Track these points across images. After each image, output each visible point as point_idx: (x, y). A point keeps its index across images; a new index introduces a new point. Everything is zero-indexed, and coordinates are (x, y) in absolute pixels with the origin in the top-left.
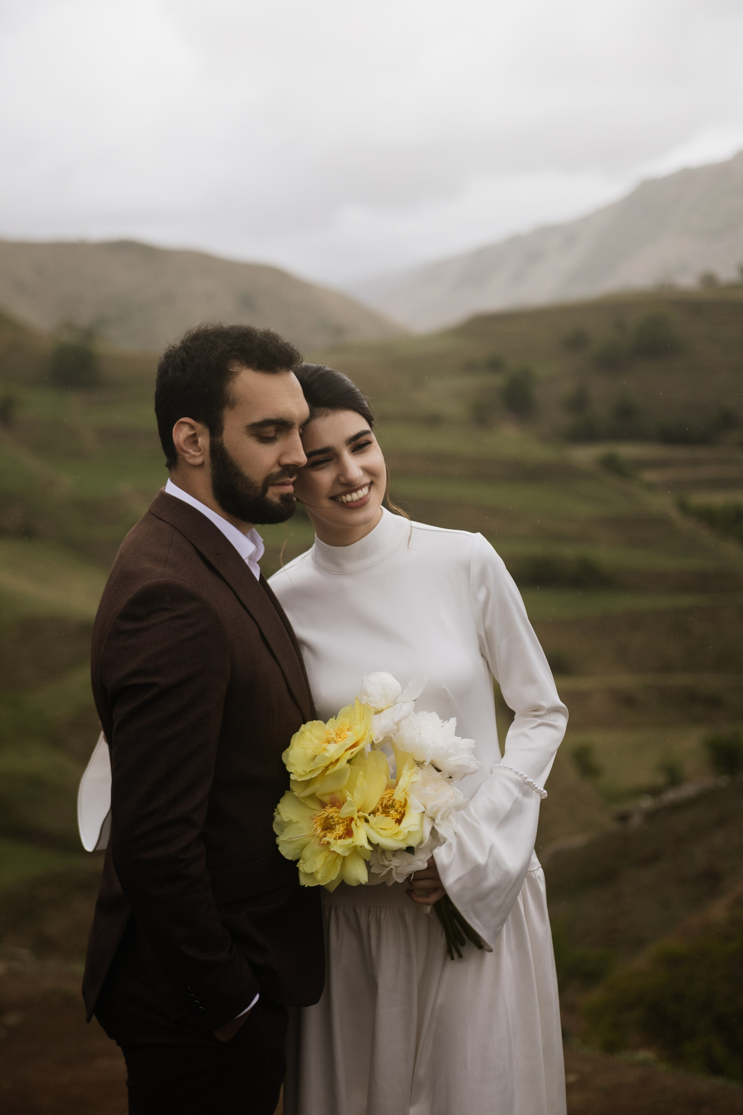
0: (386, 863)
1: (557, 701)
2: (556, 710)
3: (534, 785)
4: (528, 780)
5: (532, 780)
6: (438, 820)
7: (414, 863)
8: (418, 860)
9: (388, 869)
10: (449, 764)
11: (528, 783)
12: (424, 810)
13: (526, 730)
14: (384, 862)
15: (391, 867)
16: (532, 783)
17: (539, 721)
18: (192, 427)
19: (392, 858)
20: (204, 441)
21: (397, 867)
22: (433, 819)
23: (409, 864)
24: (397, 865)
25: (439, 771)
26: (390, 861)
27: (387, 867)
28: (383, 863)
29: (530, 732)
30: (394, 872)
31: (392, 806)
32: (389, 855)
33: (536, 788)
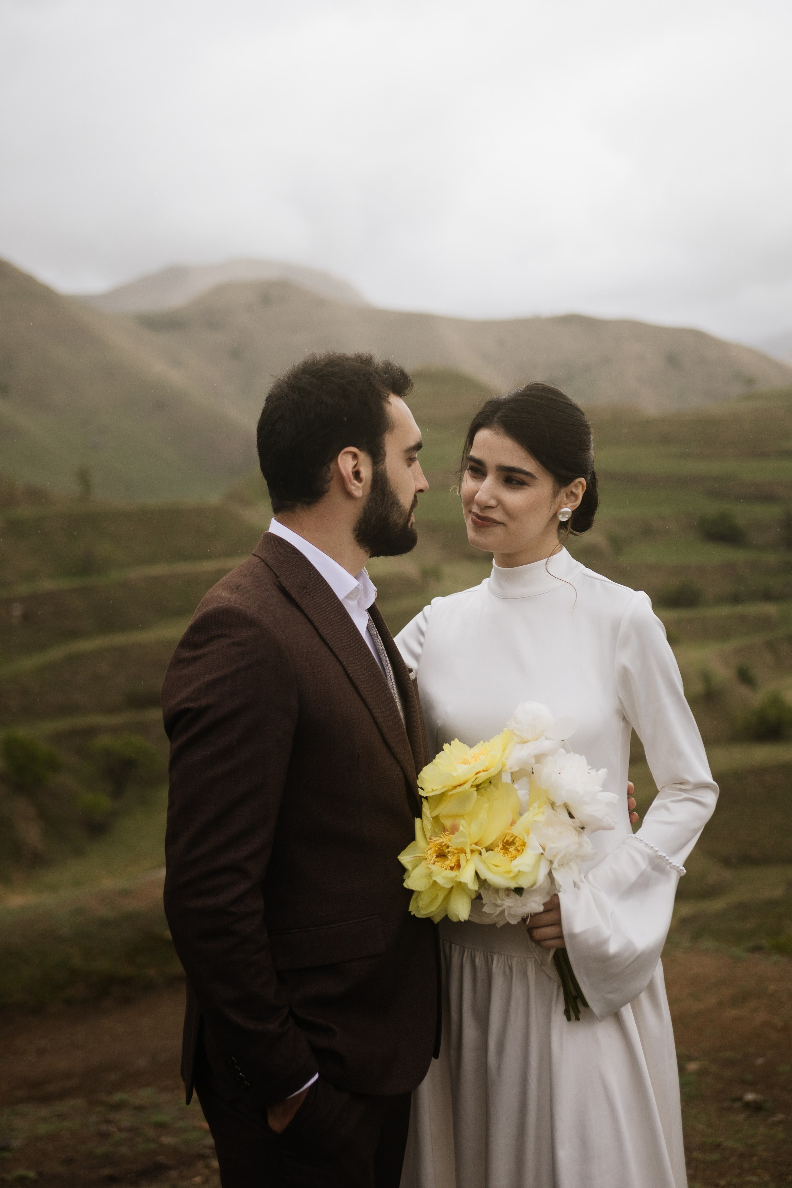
0: (499, 902)
1: (707, 777)
2: (705, 786)
3: (667, 860)
4: (660, 854)
5: (664, 855)
6: (555, 865)
7: (528, 904)
8: (533, 901)
9: (500, 909)
10: (583, 812)
11: (659, 857)
12: (542, 851)
13: (667, 801)
14: (496, 900)
15: (504, 907)
16: (664, 857)
17: (685, 795)
18: (355, 456)
19: (504, 897)
20: (366, 472)
21: (510, 907)
22: (551, 862)
23: (523, 905)
24: (510, 905)
25: (571, 816)
26: (504, 900)
27: (499, 906)
28: (496, 902)
29: (670, 805)
30: (506, 913)
31: (513, 843)
32: (501, 893)
33: (670, 863)
